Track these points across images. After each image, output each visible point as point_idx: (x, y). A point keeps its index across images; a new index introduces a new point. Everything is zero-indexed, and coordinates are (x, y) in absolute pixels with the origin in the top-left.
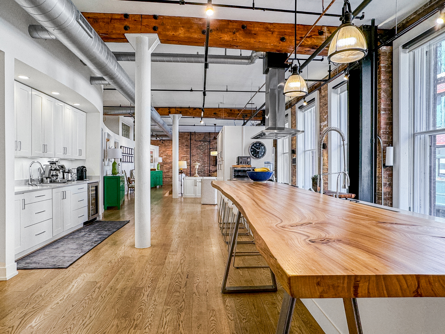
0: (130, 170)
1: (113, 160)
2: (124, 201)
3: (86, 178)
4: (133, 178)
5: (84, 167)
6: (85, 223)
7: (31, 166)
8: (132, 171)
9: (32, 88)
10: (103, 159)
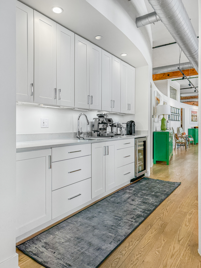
0: (177, 128)
1: (162, 117)
2: (172, 155)
3: (134, 133)
4: (179, 134)
5: (133, 122)
6: (132, 181)
7: (79, 119)
8: (179, 128)
9: (75, 33)
10: (153, 115)
